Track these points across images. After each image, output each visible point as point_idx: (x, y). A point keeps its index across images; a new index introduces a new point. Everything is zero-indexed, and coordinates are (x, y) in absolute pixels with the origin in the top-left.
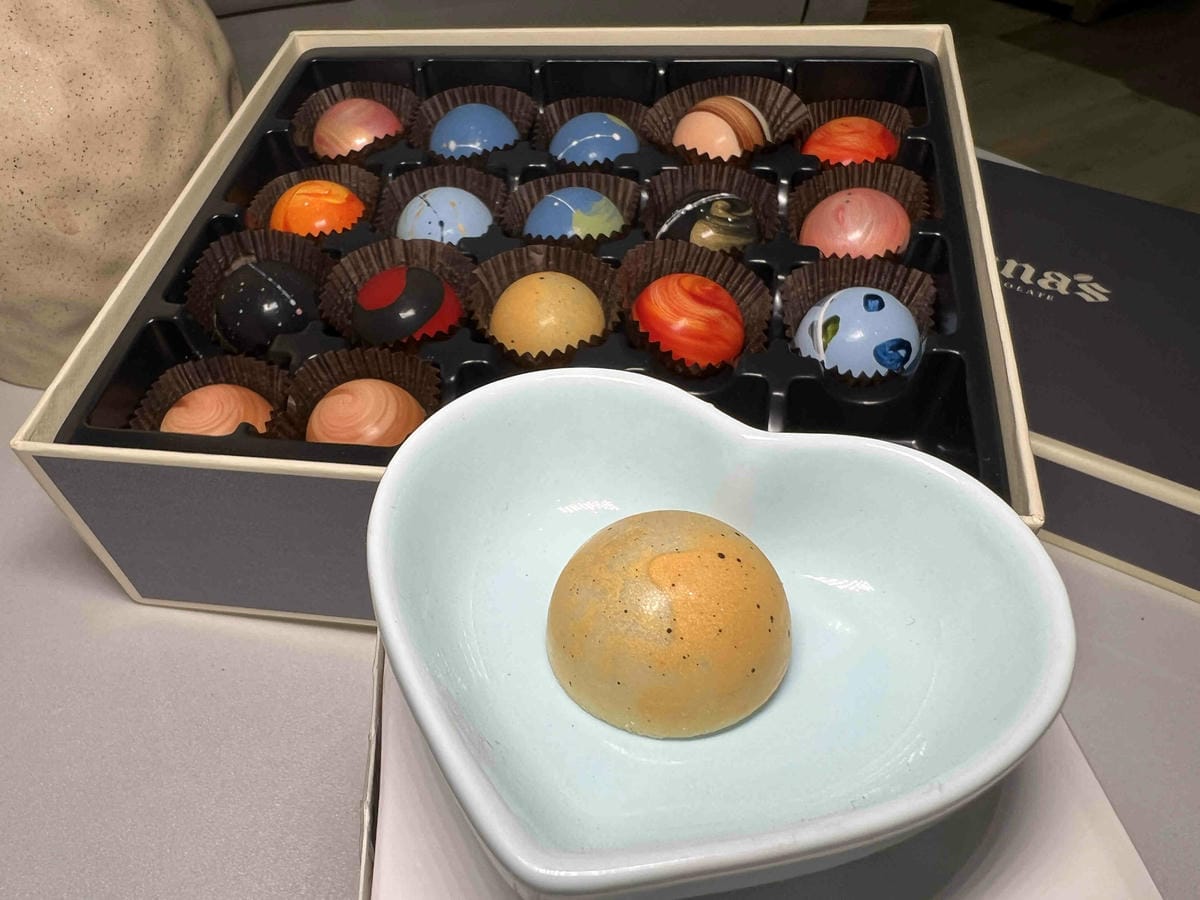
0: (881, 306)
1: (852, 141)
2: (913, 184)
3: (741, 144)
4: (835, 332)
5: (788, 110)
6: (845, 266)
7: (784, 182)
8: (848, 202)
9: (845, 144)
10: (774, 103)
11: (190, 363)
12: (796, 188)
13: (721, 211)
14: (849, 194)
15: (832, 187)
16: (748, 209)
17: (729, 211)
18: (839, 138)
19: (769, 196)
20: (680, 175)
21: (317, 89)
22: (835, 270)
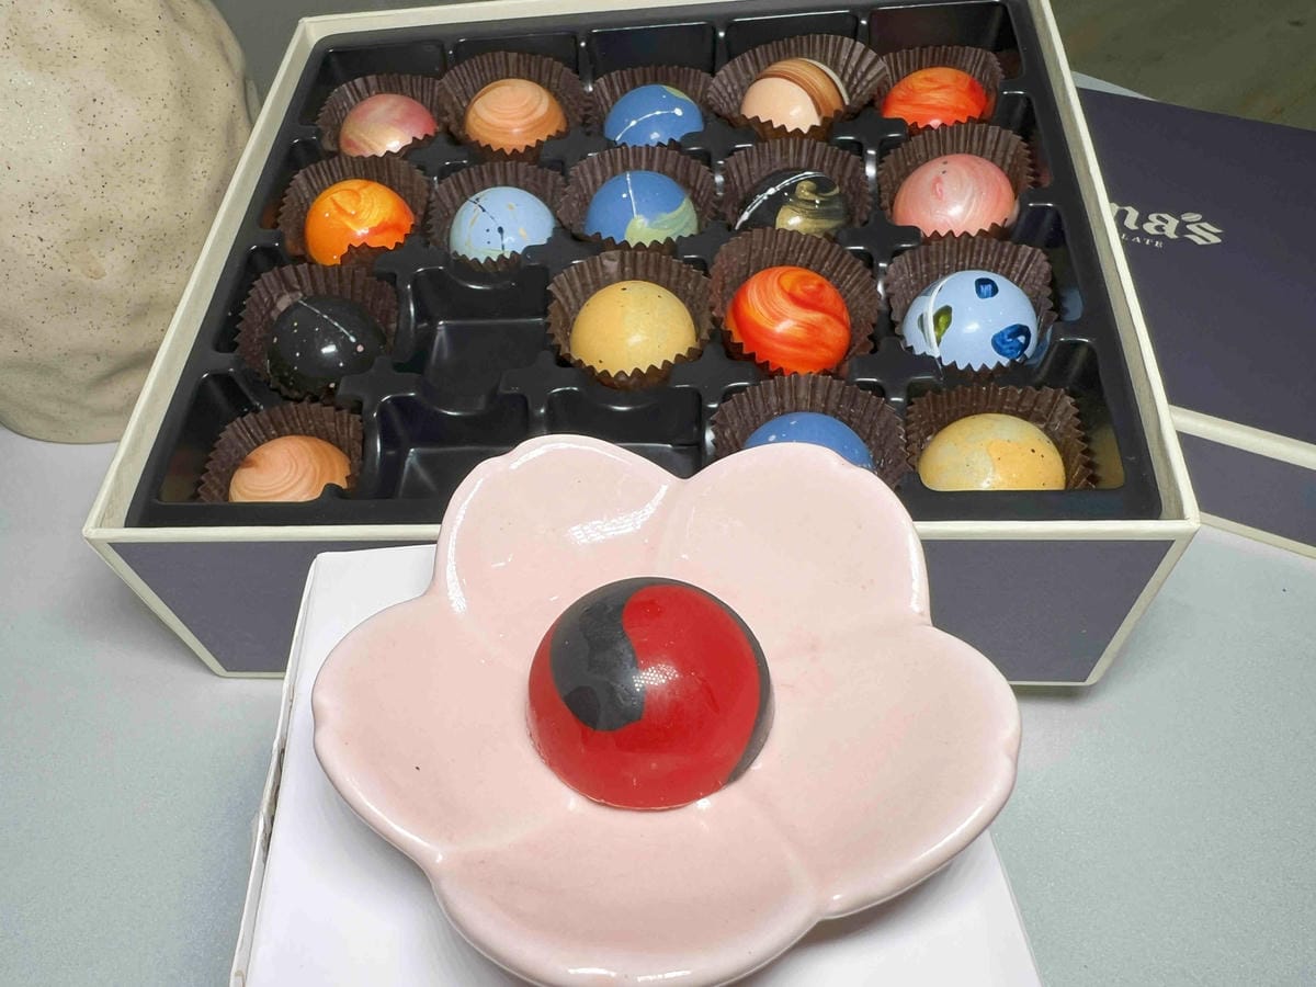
0: (995, 291)
1: (938, 97)
2: (1013, 145)
3: (819, 112)
4: (948, 324)
5: (864, 68)
6: (948, 247)
7: (872, 152)
8: (944, 172)
9: (932, 102)
10: (848, 62)
11: (250, 415)
12: (884, 159)
13: (807, 194)
14: (945, 163)
15: (923, 154)
16: (835, 187)
17: (815, 192)
18: (924, 95)
19: (855, 170)
20: (755, 155)
21: (338, 85)
22: (938, 253)
